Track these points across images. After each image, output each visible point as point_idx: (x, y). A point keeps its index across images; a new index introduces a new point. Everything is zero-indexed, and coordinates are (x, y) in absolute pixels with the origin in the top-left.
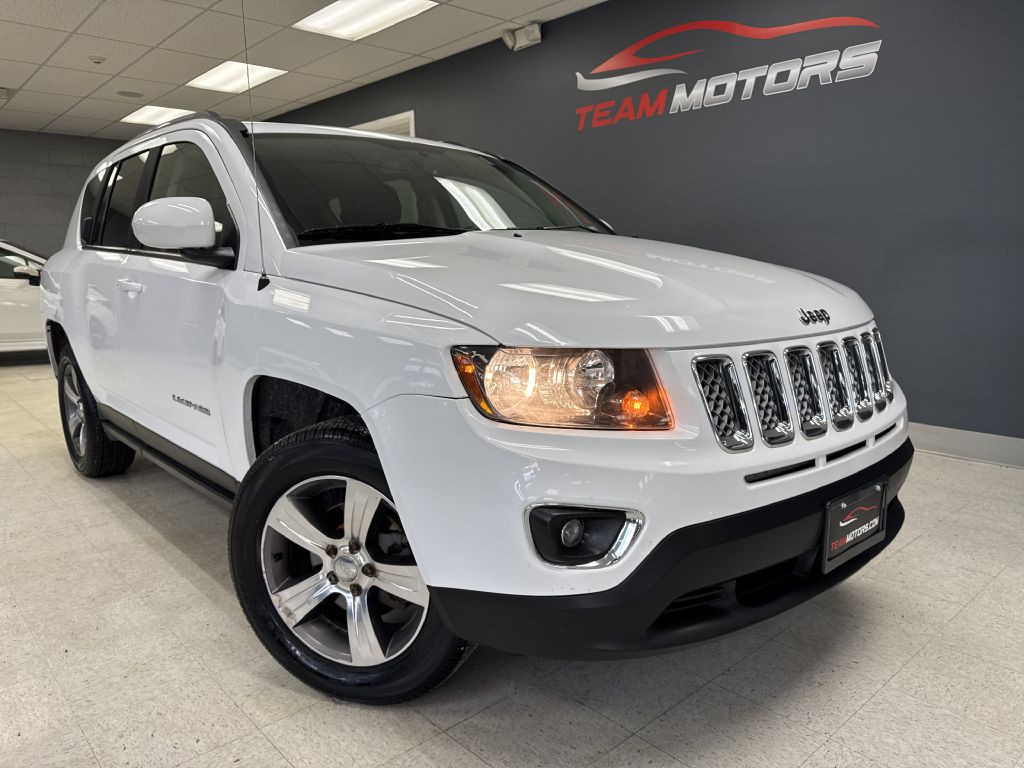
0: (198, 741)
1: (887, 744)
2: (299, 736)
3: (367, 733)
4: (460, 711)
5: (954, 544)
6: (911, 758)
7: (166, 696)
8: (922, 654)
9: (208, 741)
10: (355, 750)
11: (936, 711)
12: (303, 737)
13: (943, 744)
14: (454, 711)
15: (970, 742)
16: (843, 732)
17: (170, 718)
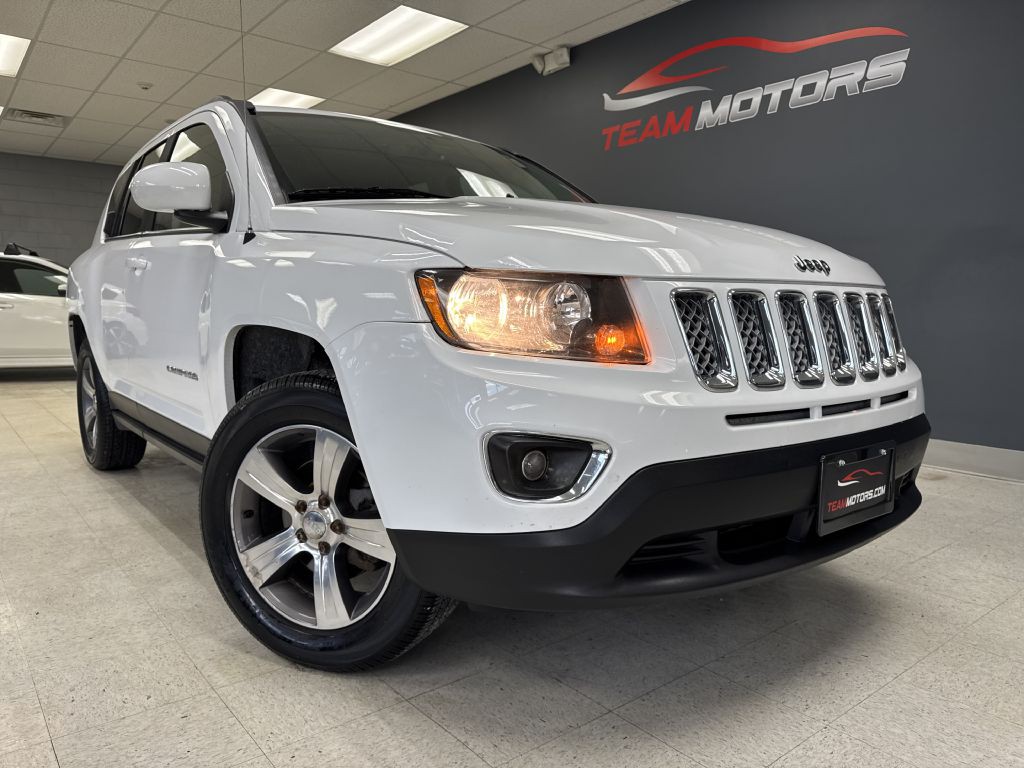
0: (149, 697)
1: (894, 733)
2: (255, 698)
3: (325, 697)
4: (427, 682)
5: (985, 553)
6: (919, 748)
7: (126, 657)
8: (941, 652)
9: (160, 698)
10: (310, 713)
11: (952, 705)
12: (258, 699)
13: (958, 737)
14: (422, 682)
15: (989, 736)
16: (844, 720)
17: (126, 676)
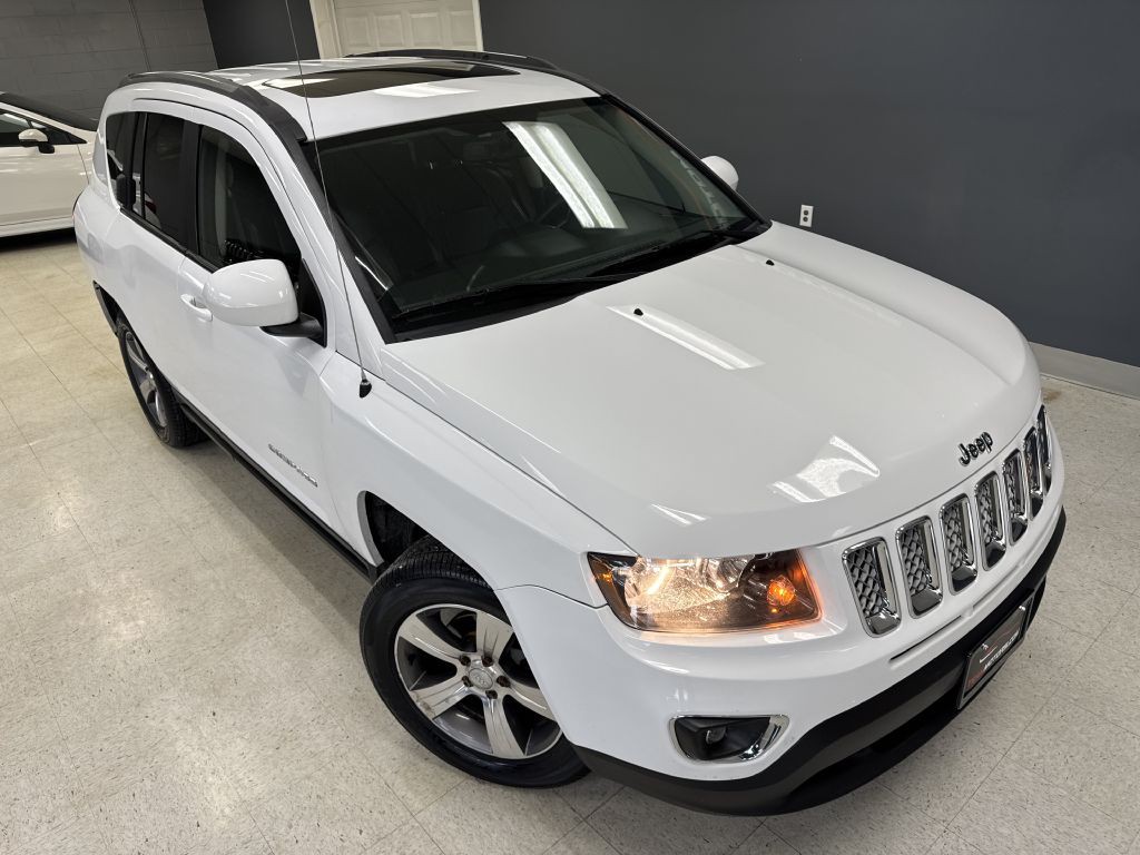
0: (361, 832)
2: (451, 825)
3: (513, 822)
4: (597, 792)
8: (1045, 712)
9: (371, 832)
10: (506, 843)
12: (455, 827)
14: (591, 793)
17: (330, 802)
